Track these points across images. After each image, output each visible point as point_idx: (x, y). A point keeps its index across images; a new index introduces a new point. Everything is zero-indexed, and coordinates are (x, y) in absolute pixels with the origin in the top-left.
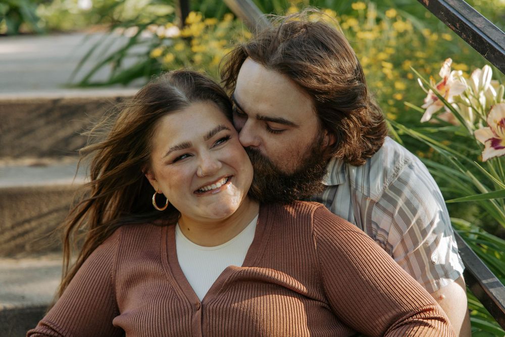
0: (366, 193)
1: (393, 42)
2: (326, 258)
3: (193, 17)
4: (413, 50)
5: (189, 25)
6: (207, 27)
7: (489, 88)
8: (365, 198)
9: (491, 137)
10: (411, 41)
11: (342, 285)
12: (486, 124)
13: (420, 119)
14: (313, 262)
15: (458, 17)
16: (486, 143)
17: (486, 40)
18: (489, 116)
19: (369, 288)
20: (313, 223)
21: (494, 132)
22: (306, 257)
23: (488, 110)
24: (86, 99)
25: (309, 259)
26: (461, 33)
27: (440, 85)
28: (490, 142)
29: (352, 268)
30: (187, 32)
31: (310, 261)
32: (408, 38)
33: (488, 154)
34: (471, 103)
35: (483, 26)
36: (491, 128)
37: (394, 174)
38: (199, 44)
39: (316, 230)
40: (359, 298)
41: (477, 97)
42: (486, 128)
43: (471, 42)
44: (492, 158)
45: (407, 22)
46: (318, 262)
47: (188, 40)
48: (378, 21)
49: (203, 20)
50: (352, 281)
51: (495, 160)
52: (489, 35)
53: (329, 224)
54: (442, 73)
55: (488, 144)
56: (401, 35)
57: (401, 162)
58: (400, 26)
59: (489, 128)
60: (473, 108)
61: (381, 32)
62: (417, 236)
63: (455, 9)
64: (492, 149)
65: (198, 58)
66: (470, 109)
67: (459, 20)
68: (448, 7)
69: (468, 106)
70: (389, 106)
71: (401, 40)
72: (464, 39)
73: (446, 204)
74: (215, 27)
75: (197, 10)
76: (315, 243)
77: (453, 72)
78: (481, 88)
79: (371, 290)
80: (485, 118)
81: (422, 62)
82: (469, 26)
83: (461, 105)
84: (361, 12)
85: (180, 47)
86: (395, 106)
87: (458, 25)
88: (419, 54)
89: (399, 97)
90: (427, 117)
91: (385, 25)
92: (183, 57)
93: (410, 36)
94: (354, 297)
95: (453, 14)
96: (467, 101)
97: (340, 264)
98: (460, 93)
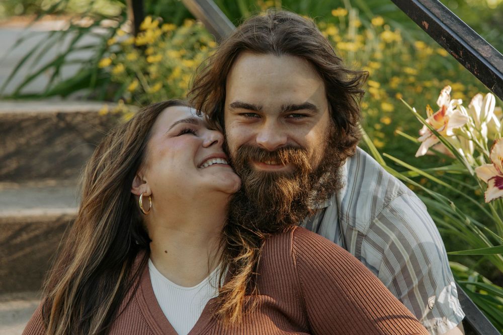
0: (351, 223)
1: (379, 55)
2: (307, 278)
3: (148, 22)
4: (402, 65)
5: (144, 31)
6: (164, 35)
7: (492, 120)
8: (351, 228)
9: (494, 176)
10: (400, 53)
11: (324, 307)
12: (488, 160)
13: (415, 154)
14: (293, 283)
15: (461, 45)
16: (489, 182)
17: (493, 72)
18: (493, 151)
19: (354, 309)
20: (293, 240)
21: (498, 169)
22: (286, 278)
23: (491, 144)
24: (23, 115)
25: (289, 279)
26: (465, 62)
27: (438, 114)
28: (493, 181)
29: (335, 288)
30: (141, 40)
31: (290, 281)
32: (395, 50)
33: (492, 194)
34: (472, 136)
35: (490, 55)
36: (495, 165)
37: (384, 204)
38: (155, 54)
39: (295, 247)
40: (343, 321)
41: (478, 129)
42: (488, 165)
43: (475, 73)
44: (496, 199)
45: (396, 32)
46: (299, 282)
47: (142, 49)
48: (361, 29)
49: (160, 26)
50: (336, 303)
51: (499, 201)
52: (496, 66)
53: (311, 241)
54: (440, 102)
55: (492, 183)
56: (388, 45)
57: (393, 193)
58: (388, 35)
59: (492, 165)
60: (474, 142)
61: (364, 42)
62: (412, 277)
63: (458, 35)
64: (496, 188)
65: (153, 70)
66: (471, 143)
67: (463, 47)
68: (450, 32)
69: (469, 139)
70: (375, 130)
71: (388, 52)
72: (468, 69)
73: (448, 256)
74: (174, 34)
75: (152, 13)
76: (295, 262)
77: (453, 101)
78: (483, 119)
79: (356, 312)
80: (487, 153)
81: (412, 79)
82: (473, 55)
83: (461, 138)
84: (342, 19)
85: (132, 56)
86: (382, 131)
87: (461, 53)
88: (409, 70)
89: (387, 121)
90: (423, 151)
91: (370, 34)
92: (135, 68)
93: (400, 47)
94: (338, 320)
95: (456, 40)
96: (469, 134)
97: (323, 284)
98: (460, 126)
